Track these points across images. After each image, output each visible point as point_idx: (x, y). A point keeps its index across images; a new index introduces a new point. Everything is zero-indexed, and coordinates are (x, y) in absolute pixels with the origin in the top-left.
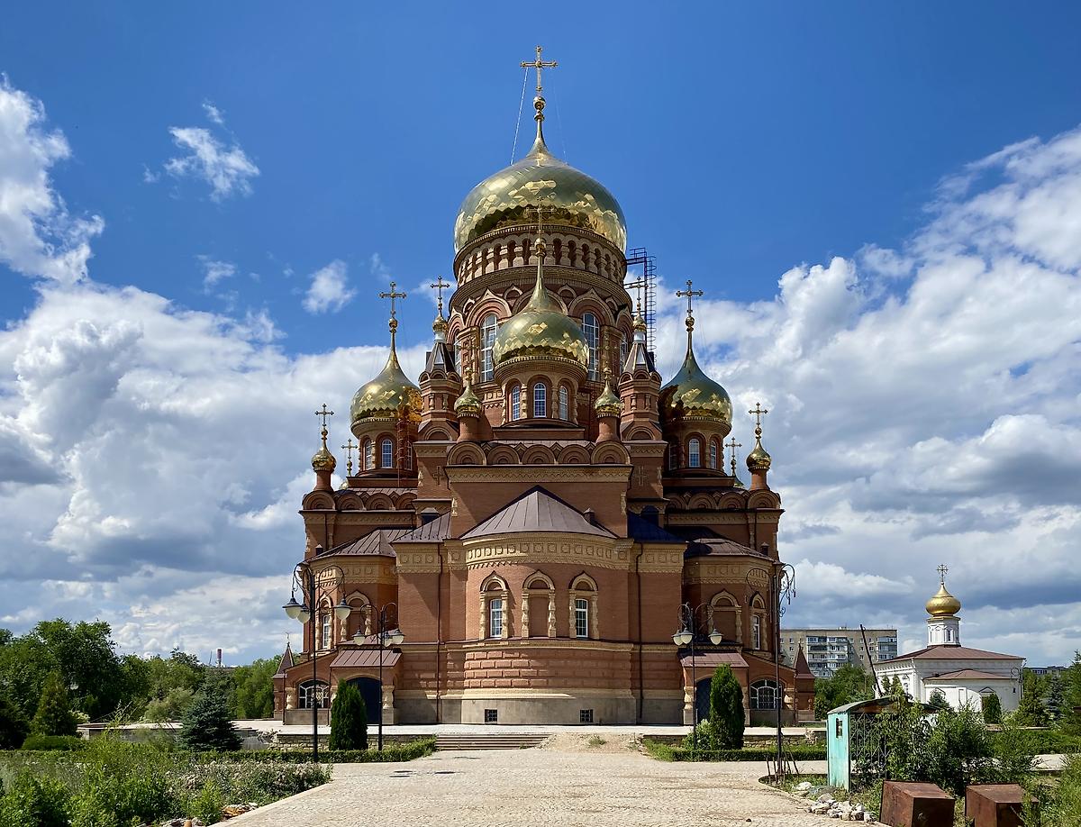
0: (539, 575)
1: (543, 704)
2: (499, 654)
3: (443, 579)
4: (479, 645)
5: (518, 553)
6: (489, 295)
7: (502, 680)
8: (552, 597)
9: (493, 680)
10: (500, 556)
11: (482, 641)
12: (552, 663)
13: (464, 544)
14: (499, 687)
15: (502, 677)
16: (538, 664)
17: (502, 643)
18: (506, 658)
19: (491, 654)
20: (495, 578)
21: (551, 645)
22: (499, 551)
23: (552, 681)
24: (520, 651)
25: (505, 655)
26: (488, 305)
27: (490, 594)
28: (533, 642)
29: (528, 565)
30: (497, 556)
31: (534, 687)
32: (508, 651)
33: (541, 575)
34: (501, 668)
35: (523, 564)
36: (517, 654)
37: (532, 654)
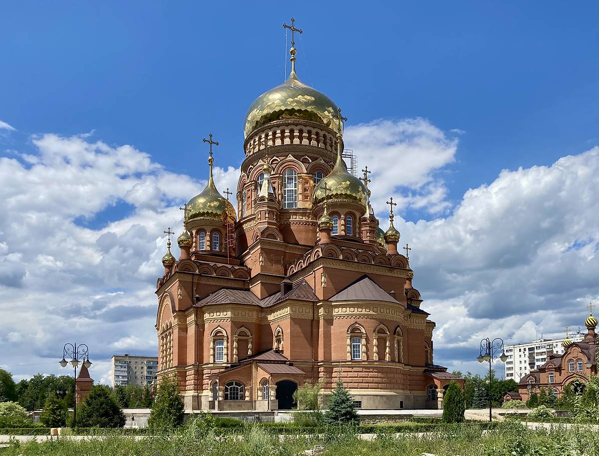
0: (382, 326)
1: (387, 398)
2: (360, 369)
3: (314, 323)
4: (347, 363)
5: (371, 312)
6: (290, 157)
7: (363, 384)
8: (388, 338)
9: (357, 384)
10: (360, 313)
11: (349, 361)
12: (389, 375)
13: (333, 304)
14: (360, 388)
15: (362, 383)
16: (382, 376)
17: (363, 363)
18: (365, 372)
19: (355, 369)
20: (357, 325)
21: (389, 365)
22: (360, 310)
23: (389, 385)
24: (374, 368)
25: (364, 370)
26: (290, 163)
27: (353, 334)
28: (381, 363)
29: (376, 319)
30: (358, 313)
31: (380, 388)
32: (366, 368)
33: (383, 326)
34: (361, 377)
35: (373, 319)
36: (371, 370)
37: (380, 370)
